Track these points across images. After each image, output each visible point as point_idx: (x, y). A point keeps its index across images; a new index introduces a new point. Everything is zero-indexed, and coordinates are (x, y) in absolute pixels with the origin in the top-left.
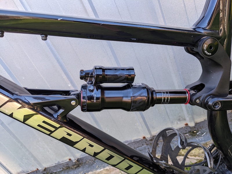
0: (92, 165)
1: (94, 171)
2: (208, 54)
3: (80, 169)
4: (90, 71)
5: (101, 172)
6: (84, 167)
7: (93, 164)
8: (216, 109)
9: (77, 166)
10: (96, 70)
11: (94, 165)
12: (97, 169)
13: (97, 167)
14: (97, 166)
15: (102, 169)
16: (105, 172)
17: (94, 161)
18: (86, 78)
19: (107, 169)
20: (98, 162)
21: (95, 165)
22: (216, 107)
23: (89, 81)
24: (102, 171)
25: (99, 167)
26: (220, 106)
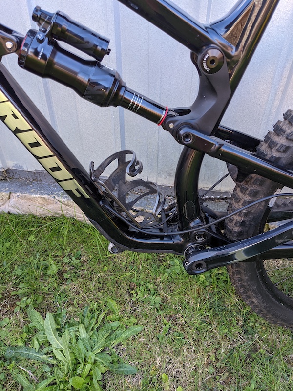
0: (26, 185)
1: (25, 194)
2: (206, 69)
3: (7, 184)
4: (50, 15)
5: (34, 198)
6: (13, 184)
7: (28, 184)
8: (185, 142)
9: (3, 178)
10: (56, 15)
11: (28, 187)
12: (30, 193)
13: (32, 191)
14: (33, 189)
15: (37, 196)
16: (40, 201)
17: (31, 182)
18: (40, 21)
19: (44, 198)
20: (36, 186)
21: (31, 187)
22: (186, 140)
23: (43, 28)
24: (36, 198)
25: (35, 192)
26: (191, 141)
